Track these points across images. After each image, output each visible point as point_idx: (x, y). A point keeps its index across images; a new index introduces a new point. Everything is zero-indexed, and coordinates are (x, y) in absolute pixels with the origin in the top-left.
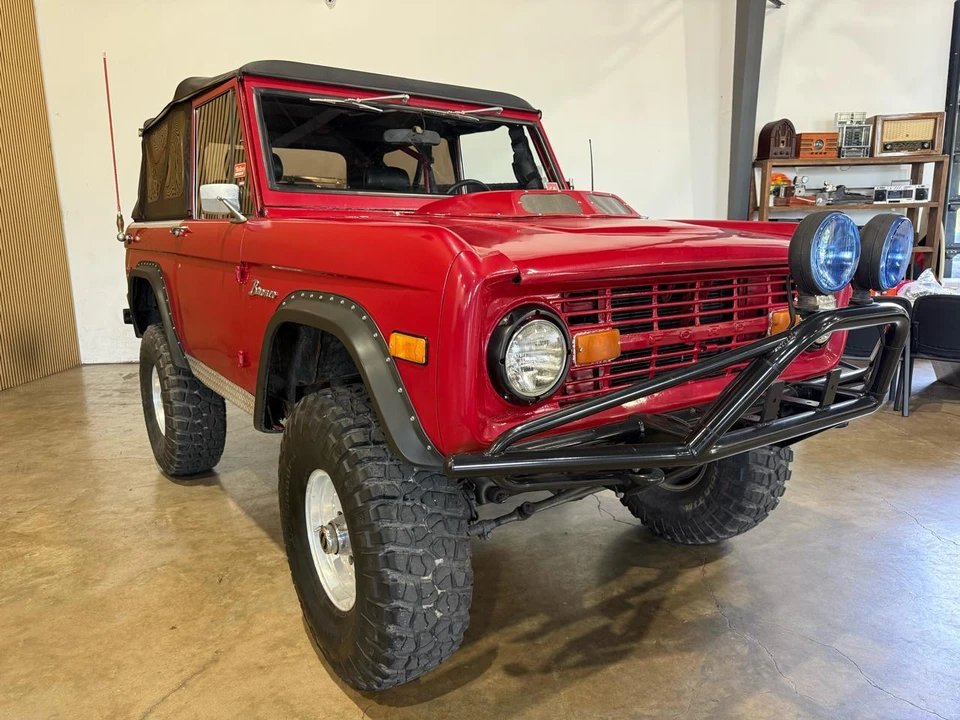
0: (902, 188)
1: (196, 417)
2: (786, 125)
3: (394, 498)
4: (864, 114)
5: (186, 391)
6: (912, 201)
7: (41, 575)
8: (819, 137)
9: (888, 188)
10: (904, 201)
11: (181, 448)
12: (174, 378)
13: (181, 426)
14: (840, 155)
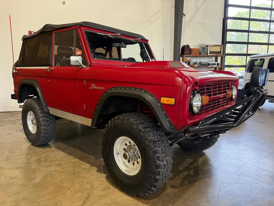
0: (214, 63)
1: (48, 127)
2: (188, 46)
3: (157, 141)
4: (205, 44)
5: (45, 119)
6: (216, 66)
7: (12, 179)
8: (196, 50)
9: (210, 63)
10: (214, 66)
11: (43, 136)
12: (41, 115)
13: (44, 129)
14: (200, 54)
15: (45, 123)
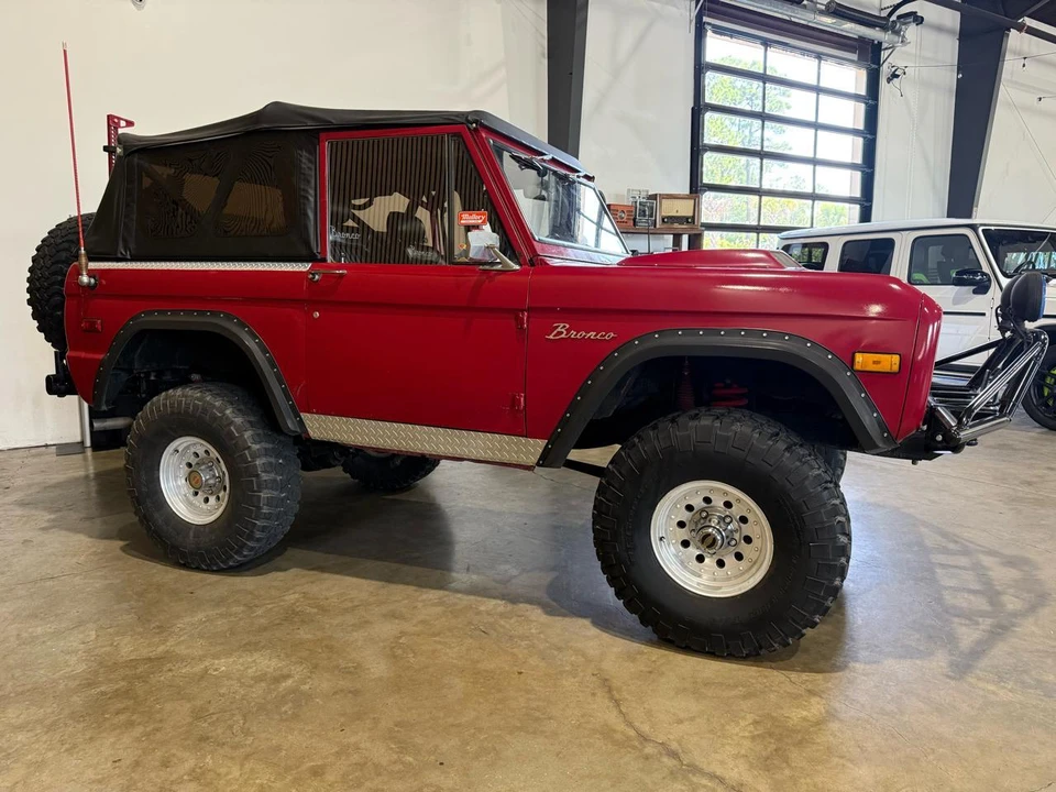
1: (282, 490)
4: (648, 191)
5: (272, 460)
8: (623, 208)
11: (263, 529)
12: (258, 446)
13: (270, 502)
14: (635, 224)
15: (272, 476)
